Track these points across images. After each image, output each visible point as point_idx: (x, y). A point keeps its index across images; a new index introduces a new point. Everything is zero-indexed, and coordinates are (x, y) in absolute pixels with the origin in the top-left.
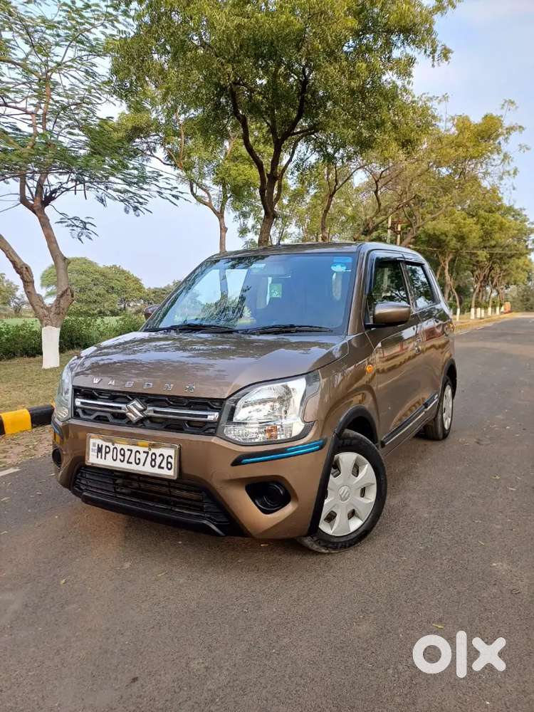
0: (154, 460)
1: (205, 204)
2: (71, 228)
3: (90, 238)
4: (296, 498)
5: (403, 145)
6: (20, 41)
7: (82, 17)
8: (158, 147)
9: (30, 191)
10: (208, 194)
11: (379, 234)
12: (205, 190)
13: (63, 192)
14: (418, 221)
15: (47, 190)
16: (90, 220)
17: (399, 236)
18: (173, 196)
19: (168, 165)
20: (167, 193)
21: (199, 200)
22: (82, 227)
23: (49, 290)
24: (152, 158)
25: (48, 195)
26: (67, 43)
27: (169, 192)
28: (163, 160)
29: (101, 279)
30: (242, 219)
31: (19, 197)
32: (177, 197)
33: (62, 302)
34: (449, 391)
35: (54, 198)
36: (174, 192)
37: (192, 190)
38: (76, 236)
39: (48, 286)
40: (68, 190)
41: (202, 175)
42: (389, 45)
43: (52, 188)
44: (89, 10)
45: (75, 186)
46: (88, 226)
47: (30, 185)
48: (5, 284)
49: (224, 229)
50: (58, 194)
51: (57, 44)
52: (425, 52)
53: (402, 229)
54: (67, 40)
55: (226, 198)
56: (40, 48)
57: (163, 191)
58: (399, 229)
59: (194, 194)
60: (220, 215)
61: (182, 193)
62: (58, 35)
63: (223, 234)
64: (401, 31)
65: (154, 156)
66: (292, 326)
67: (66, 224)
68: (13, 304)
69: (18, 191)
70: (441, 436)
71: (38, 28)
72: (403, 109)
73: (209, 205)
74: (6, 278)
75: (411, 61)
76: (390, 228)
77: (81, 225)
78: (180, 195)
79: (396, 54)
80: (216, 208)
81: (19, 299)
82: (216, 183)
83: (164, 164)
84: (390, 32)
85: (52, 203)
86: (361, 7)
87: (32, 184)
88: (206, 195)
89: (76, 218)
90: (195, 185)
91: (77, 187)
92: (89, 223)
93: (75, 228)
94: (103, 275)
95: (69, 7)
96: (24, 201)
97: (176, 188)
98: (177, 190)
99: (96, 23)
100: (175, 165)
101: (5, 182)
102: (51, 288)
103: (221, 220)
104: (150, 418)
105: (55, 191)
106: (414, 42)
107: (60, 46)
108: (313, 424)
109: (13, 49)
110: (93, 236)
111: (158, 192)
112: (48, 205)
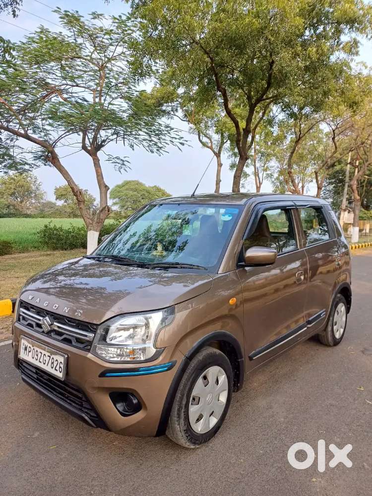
0: (52, 363)
1: (208, 147)
2: (115, 164)
3: (126, 171)
4: (146, 408)
5: (351, 106)
6: (88, 44)
7: (126, 26)
8: (179, 108)
9: (89, 141)
10: (211, 140)
11: (342, 167)
12: (208, 138)
13: (109, 142)
14: (369, 159)
15: (99, 141)
16: (126, 159)
17: (357, 169)
18: (181, 143)
19: (184, 121)
20: (176, 141)
21: (204, 144)
22: (121, 163)
23: (114, 201)
24: (175, 117)
25: (99, 143)
26: (116, 44)
27: (178, 140)
28: (181, 118)
29: (147, 194)
30: (233, 157)
31: (82, 144)
32: (182, 144)
33: (101, 215)
34: (342, 308)
35: (103, 146)
36: (181, 141)
37: (199, 138)
38: (117, 169)
39: (114, 198)
40: (112, 140)
41: (207, 127)
42: (338, 32)
43: (103, 139)
44: (130, 21)
45: (117, 138)
46: (125, 163)
47: (89, 137)
48: (88, 197)
49: (220, 165)
50: (106, 143)
51: (111, 45)
52: (367, 36)
53: (360, 163)
54: (117, 42)
55: (223, 143)
56: (101, 48)
57: (174, 140)
58: (357, 164)
59: (201, 141)
60: (218, 155)
61: (187, 141)
62: (111, 39)
63: (219, 168)
64: (347, 23)
65: (175, 115)
66: (178, 264)
67: (111, 162)
68: (92, 210)
69: (81, 141)
70: (332, 344)
71: (98, 35)
72: (348, 79)
73: (211, 148)
74: (89, 193)
75: (356, 43)
76: (350, 163)
77: (121, 162)
78: (185, 142)
79: (344, 38)
80: (215, 150)
81: (96, 207)
82: (217, 133)
83: (182, 120)
84: (339, 23)
85: (102, 149)
86: (311, 7)
87: (90, 136)
88: (209, 141)
89: (118, 158)
90: (201, 134)
91: (118, 138)
92: (126, 161)
93: (117, 164)
94: (148, 192)
95: (118, 20)
96: (84, 147)
97: (183, 138)
98: (183, 139)
99: (134, 29)
100: (189, 121)
101: (78, 134)
102: (115, 200)
103: (219, 159)
104: (54, 331)
105: (104, 141)
106: (358, 29)
107: (112, 45)
108: (163, 350)
109: (84, 49)
110: (128, 169)
111: (171, 141)
112: (99, 150)
